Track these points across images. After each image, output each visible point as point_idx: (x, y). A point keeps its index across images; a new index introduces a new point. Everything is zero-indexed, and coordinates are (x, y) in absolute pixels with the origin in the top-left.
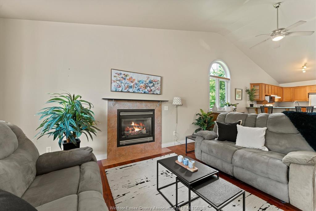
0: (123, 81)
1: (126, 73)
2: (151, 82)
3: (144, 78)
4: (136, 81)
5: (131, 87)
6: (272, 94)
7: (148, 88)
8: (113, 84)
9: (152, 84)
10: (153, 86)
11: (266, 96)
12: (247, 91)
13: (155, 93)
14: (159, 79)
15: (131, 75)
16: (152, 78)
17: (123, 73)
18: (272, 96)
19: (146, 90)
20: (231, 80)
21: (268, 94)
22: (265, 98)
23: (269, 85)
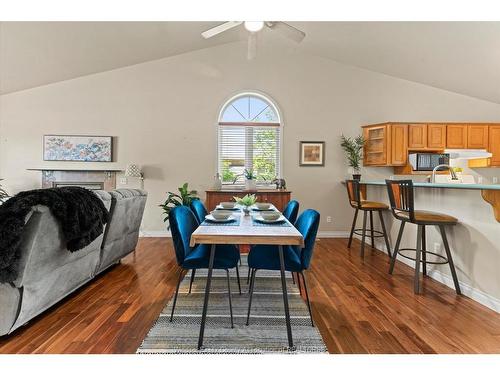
0: (58, 148)
1: (61, 138)
2: (95, 146)
3: (85, 141)
4: (74, 147)
5: (67, 154)
6: (449, 146)
7: (91, 154)
8: (46, 152)
9: (96, 149)
10: (99, 150)
11: (411, 152)
12: (346, 145)
13: (102, 159)
14: (109, 140)
15: (66, 139)
16: (97, 140)
17: (57, 138)
18: (446, 151)
19: (88, 157)
20: (282, 125)
21: (426, 149)
22: (408, 159)
23: (428, 125)
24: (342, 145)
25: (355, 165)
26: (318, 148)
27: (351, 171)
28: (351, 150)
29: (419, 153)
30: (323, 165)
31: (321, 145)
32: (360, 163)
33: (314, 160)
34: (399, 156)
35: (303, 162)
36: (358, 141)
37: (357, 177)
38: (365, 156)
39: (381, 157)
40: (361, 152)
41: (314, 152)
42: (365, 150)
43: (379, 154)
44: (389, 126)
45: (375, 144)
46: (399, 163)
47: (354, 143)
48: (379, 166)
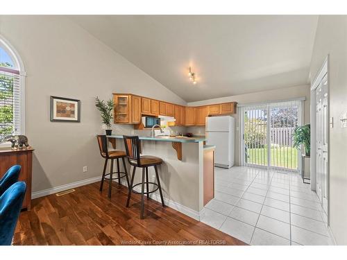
6: (160, 113)
11: (143, 115)
12: (100, 105)
18: (159, 117)
20: (23, 74)
21: (150, 114)
22: (141, 120)
23: (151, 99)
24: (97, 105)
25: (107, 122)
26: (73, 105)
27: (105, 127)
28: (104, 110)
29: (147, 116)
30: (78, 121)
31: (76, 103)
32: (111, 121)
33: (69, 116)
34: (136, 119)
35: (55, 118)
36: (110, 104)
37: (109, 132)
38: (116, 116)
39: (126, 118)
40: (112, 112)
41: (68, 109)
42: (115, 111)
43: (124, 115)
44: (130, 96)
45: (122, 108)
46: (136, 122)
47: (106, 106)
48: (125, 124)
